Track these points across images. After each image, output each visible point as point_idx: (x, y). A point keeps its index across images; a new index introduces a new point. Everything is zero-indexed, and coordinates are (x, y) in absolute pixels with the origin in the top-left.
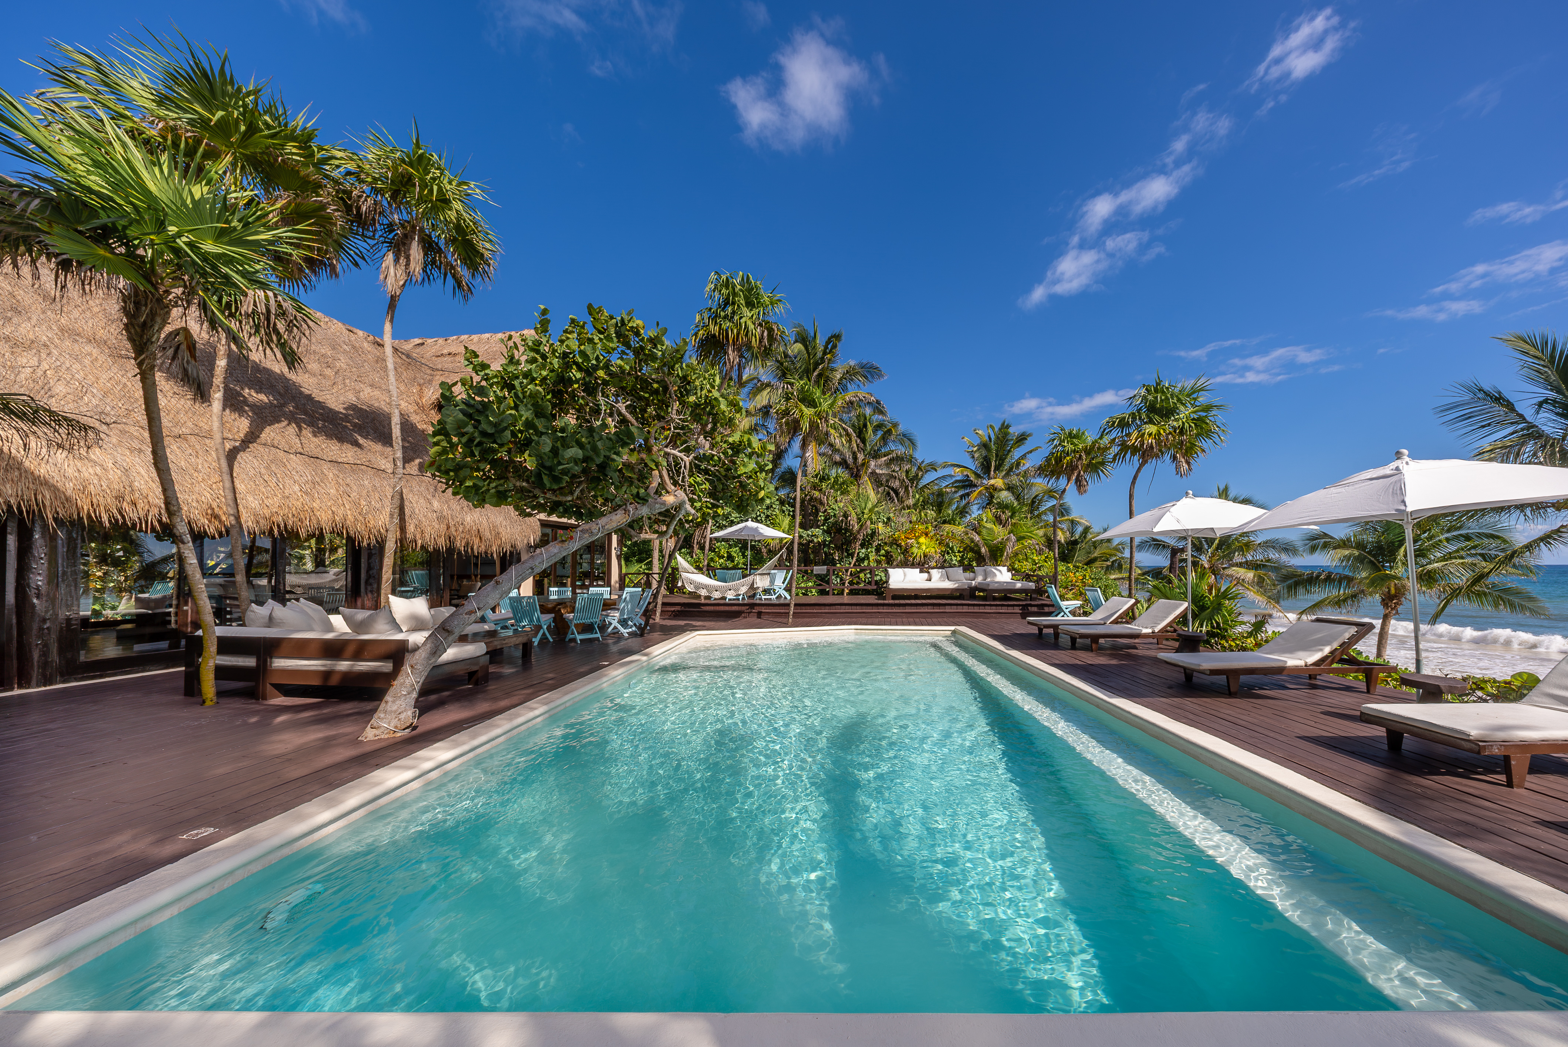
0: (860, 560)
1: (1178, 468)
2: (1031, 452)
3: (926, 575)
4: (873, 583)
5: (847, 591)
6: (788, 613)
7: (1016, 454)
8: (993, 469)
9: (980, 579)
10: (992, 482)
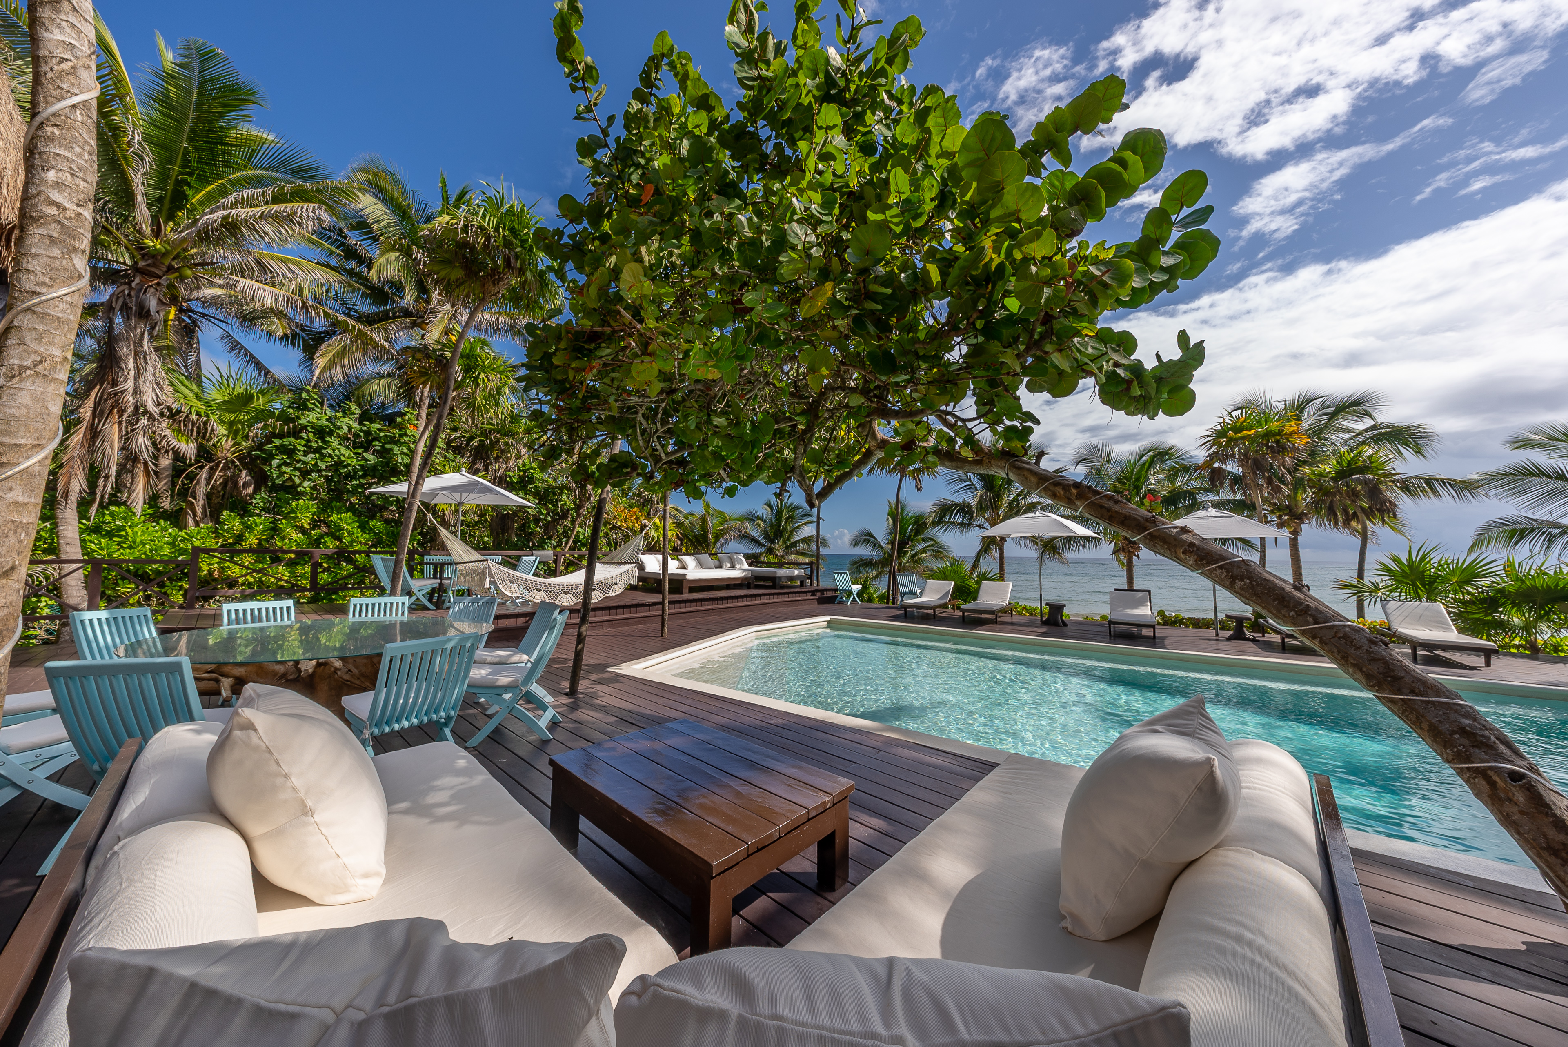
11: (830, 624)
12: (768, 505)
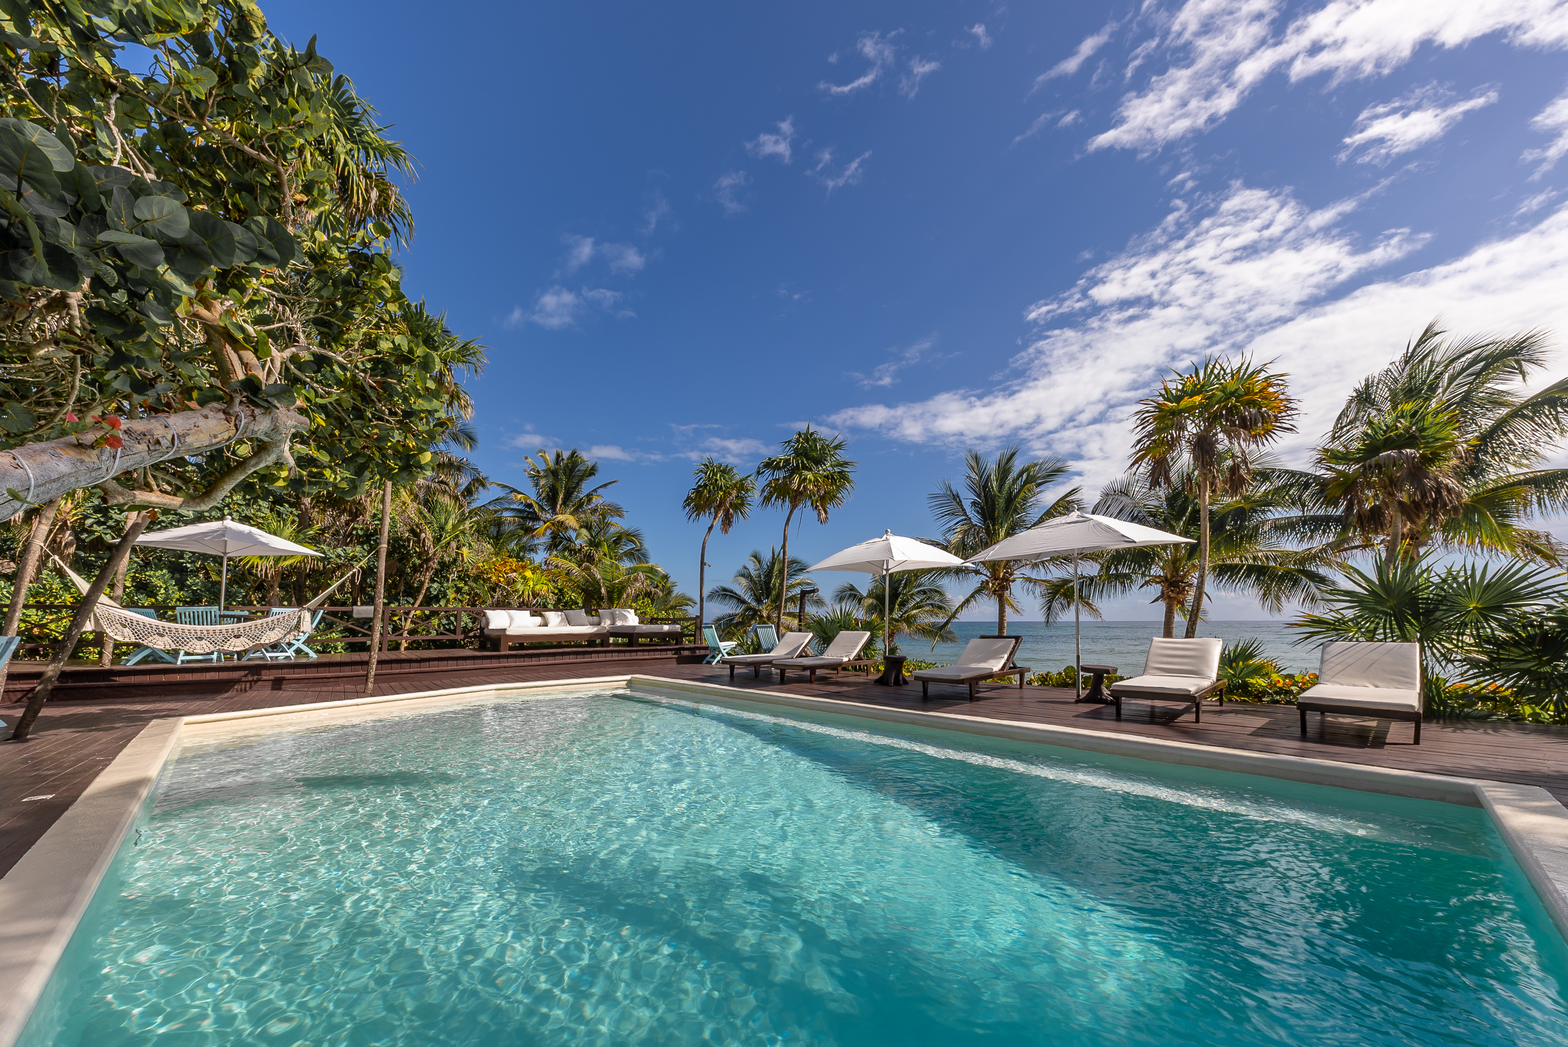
0: (430, 600)
1: (819, 514)
2: (605, 485)
3: (538, 620)
4: (459, 631)
5: (404, 645)
6: (367, 676)
7: (586, 487)
8: (560, 502)
9: (607, 624)
10: (560, 517)
11: (630, 684)
12: (755, 557)
